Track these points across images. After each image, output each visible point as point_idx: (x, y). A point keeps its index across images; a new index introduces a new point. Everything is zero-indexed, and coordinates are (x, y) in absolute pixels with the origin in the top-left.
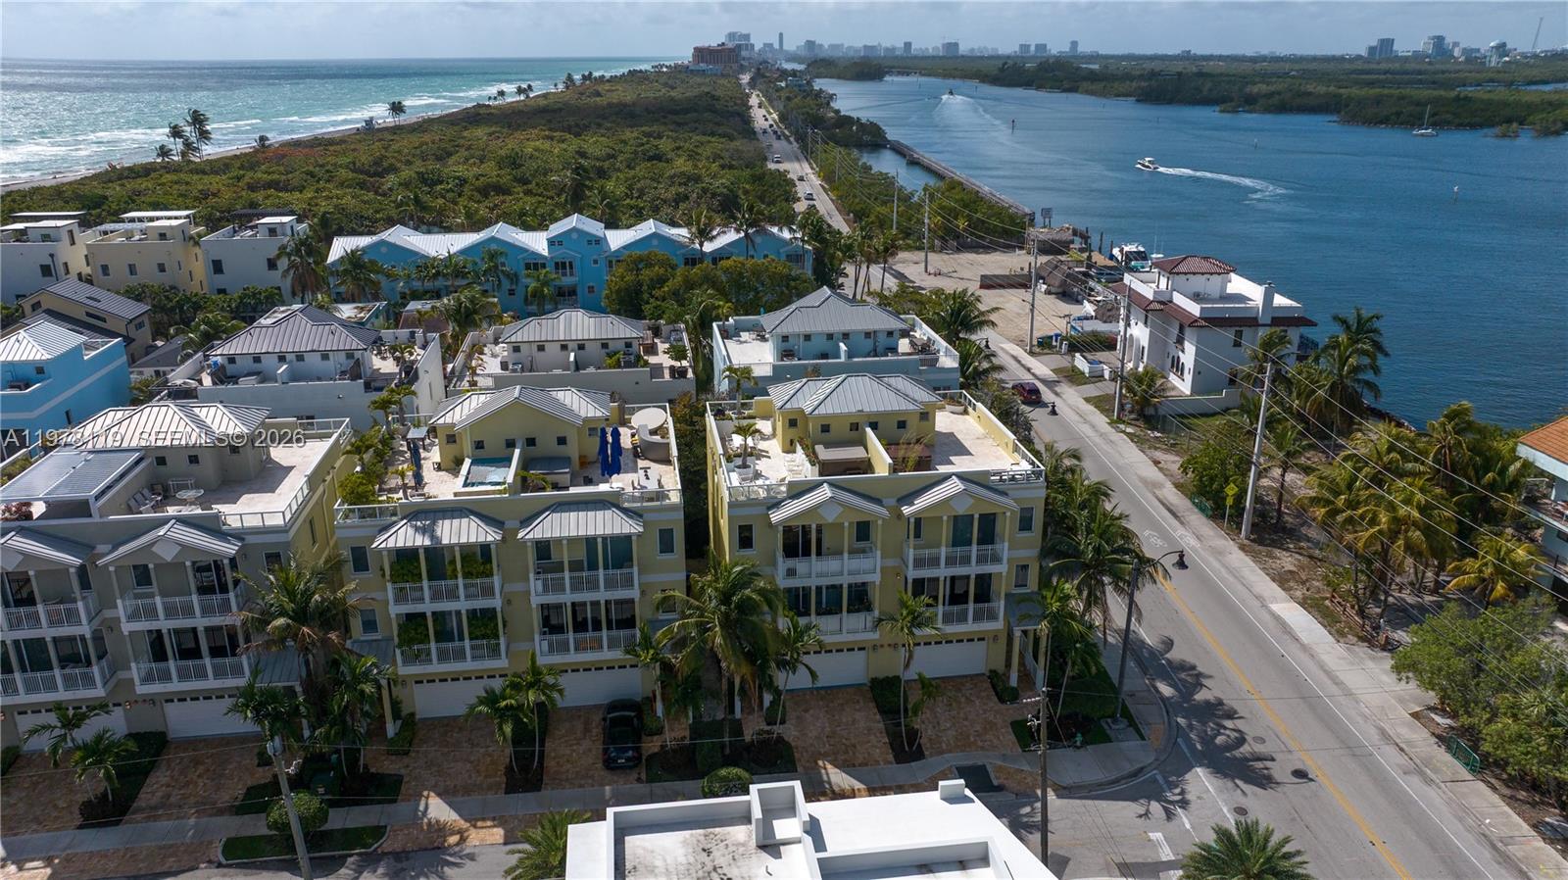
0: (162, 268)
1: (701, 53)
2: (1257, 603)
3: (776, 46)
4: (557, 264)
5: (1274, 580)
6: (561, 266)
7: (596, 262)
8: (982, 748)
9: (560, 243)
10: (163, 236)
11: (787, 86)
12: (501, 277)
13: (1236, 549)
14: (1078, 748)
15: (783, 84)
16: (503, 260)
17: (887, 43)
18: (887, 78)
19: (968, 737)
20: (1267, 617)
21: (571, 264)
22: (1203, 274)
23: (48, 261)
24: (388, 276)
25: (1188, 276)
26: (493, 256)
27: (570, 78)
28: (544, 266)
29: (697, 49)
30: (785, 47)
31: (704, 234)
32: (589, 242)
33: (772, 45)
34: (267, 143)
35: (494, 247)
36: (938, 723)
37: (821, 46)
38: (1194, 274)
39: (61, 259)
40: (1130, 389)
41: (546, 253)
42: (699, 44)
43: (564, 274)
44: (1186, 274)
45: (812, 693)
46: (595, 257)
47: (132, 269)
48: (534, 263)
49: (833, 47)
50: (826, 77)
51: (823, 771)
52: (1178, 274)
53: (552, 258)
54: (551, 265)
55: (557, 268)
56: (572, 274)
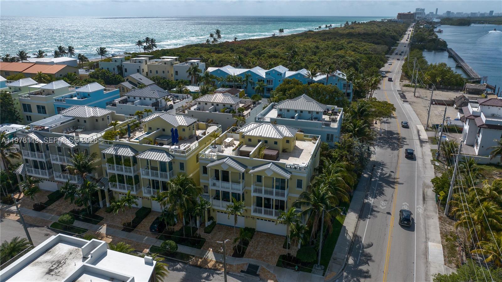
0: (164, 72)
1: (400, 16)
2: (424, 240)
3: (435, 13)
4: (267, 80)
5: (441, 233)
6: (268, 81)
7: (280, 81)
8: (264, 261)
9: (269, 74)
10: (165, 63)
11: (423, 27)
12: (248, 82)
13: (437, 218)
14: (296, 271)
15: (422, 27)
16: (251, 78)
17: (482, 12)
18: (472, 25)
19: (263, 255)
20: (422, 246)
21: (272, 81)
22: (497, 106)
23: (138, 68)
24: (217, 80)
25: (489, 107)
26: (247, 76)
27: (347, 23)
28: (264, 81)
29: (399, 14)
30: (438, 14)
31: (314, 74)
32: (278, 75)
33: (433, 13)
34: (236, 40)
35: (249, 74)
36: (257, 248)
37: (453, 13)
38: (493, 106)
39: (142, 68)
40: (444, 149)
41: (264, 77)
42: (400, 12)
43: (270, 84)
44: (488, 106)
45: (226, 226)
46: (279, 79)
47: (157, 72)
48: (261, 80)
49: (458, 13)
50: (446, 24)
51: (208, 251)
52: (484, 105)
53: (266, 79)
54: (266, 81)
55: (268, 82)
56: (272, 84)
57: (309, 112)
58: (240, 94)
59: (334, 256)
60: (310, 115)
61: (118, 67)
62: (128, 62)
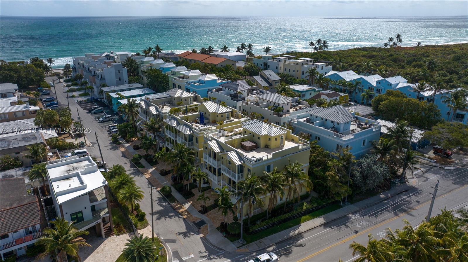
0: (294, 71)
4: (377, 89)
9: (380, 83)
10: (297, 64)
21: (381, 90)
23: (277, 66)
26: (357, 83)
32: (388, 85)
34: (420, 45)
35: (361, 80)
39: (280, 66)
41: (375, 85)
43: (379, 93)
46: (389, 90)
47: (289, 70)
48: (371, 88)
51: (189, 203)
53: (376, 87)
54: (375, 90)
55: (377, 91)
56: (381, 93)
57: (332, 122)
58: (340, 98)
59: (262, 240)
60: (332, 125)
61: (264, 63)
62: (272, 60)
